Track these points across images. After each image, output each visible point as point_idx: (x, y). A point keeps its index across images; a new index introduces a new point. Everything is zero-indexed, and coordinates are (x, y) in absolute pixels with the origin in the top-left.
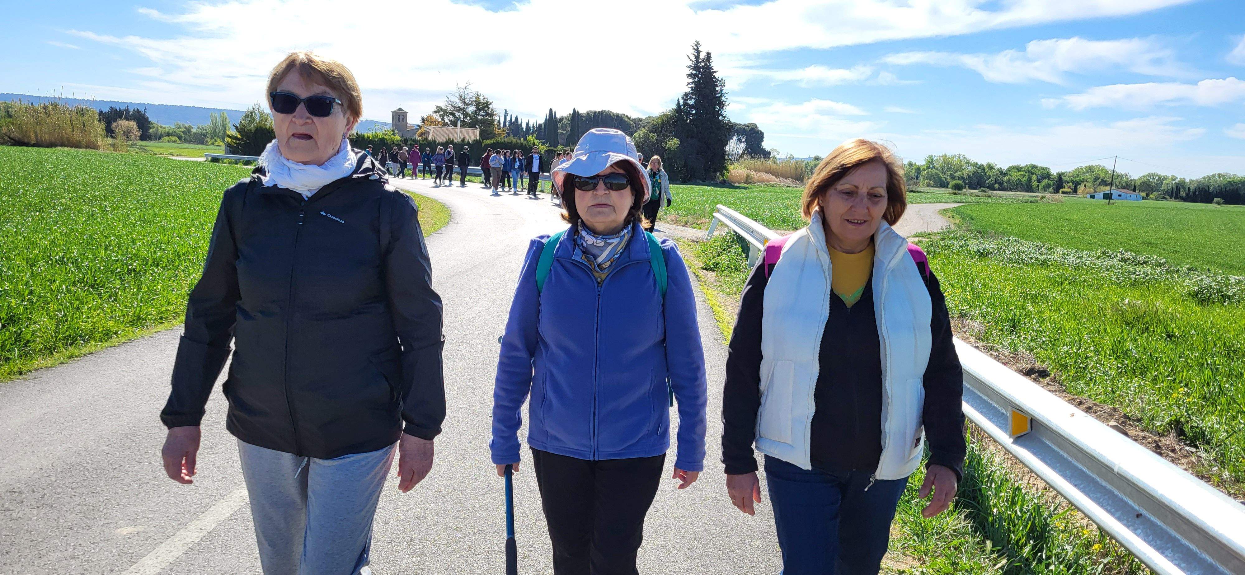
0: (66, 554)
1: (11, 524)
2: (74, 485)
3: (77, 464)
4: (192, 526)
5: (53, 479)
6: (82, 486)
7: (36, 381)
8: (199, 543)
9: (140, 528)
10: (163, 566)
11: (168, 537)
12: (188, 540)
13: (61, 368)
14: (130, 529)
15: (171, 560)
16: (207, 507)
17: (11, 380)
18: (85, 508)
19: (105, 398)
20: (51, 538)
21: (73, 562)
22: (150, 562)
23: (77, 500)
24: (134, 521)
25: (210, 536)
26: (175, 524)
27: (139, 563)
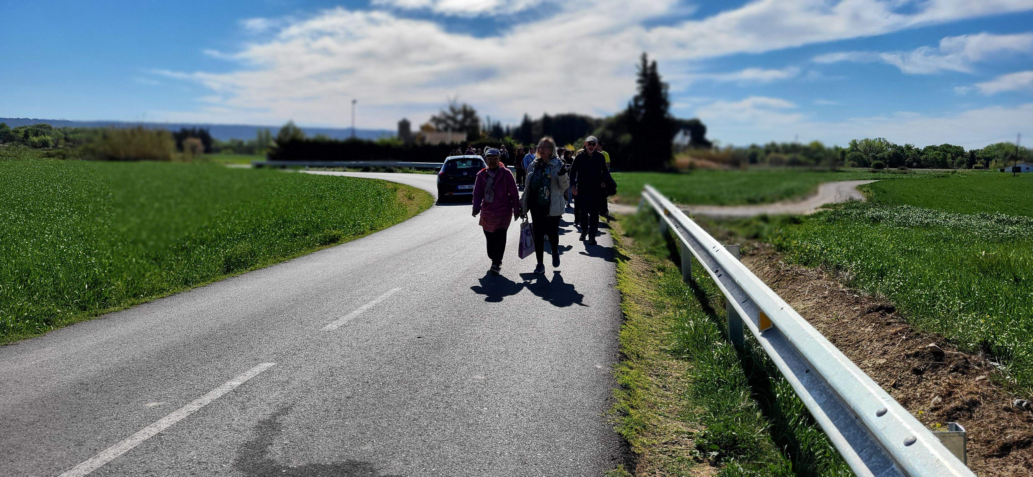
0: (112, 417)
1: (79, 402)
3: (126, 368)
4: (195, 402)
5: (109, 376)
6: (128, 380)
7: (106, 320)
8: (198, 412)
9: (161, 403)
10: (172, 423)
11: (179, 408)
12: (191, 410)
13: (125, 312)
14: (155, 404)
15: (178, 421)
17: (89, 319)
18: (128, 392)
19: (151, 329)
20: (104, 409)
21: (116, 421)
22: (164, 422)
23: (123, 388)
24: (158, 400)
25: (205, 408)
26: (184, 401)
27: (157, 422)
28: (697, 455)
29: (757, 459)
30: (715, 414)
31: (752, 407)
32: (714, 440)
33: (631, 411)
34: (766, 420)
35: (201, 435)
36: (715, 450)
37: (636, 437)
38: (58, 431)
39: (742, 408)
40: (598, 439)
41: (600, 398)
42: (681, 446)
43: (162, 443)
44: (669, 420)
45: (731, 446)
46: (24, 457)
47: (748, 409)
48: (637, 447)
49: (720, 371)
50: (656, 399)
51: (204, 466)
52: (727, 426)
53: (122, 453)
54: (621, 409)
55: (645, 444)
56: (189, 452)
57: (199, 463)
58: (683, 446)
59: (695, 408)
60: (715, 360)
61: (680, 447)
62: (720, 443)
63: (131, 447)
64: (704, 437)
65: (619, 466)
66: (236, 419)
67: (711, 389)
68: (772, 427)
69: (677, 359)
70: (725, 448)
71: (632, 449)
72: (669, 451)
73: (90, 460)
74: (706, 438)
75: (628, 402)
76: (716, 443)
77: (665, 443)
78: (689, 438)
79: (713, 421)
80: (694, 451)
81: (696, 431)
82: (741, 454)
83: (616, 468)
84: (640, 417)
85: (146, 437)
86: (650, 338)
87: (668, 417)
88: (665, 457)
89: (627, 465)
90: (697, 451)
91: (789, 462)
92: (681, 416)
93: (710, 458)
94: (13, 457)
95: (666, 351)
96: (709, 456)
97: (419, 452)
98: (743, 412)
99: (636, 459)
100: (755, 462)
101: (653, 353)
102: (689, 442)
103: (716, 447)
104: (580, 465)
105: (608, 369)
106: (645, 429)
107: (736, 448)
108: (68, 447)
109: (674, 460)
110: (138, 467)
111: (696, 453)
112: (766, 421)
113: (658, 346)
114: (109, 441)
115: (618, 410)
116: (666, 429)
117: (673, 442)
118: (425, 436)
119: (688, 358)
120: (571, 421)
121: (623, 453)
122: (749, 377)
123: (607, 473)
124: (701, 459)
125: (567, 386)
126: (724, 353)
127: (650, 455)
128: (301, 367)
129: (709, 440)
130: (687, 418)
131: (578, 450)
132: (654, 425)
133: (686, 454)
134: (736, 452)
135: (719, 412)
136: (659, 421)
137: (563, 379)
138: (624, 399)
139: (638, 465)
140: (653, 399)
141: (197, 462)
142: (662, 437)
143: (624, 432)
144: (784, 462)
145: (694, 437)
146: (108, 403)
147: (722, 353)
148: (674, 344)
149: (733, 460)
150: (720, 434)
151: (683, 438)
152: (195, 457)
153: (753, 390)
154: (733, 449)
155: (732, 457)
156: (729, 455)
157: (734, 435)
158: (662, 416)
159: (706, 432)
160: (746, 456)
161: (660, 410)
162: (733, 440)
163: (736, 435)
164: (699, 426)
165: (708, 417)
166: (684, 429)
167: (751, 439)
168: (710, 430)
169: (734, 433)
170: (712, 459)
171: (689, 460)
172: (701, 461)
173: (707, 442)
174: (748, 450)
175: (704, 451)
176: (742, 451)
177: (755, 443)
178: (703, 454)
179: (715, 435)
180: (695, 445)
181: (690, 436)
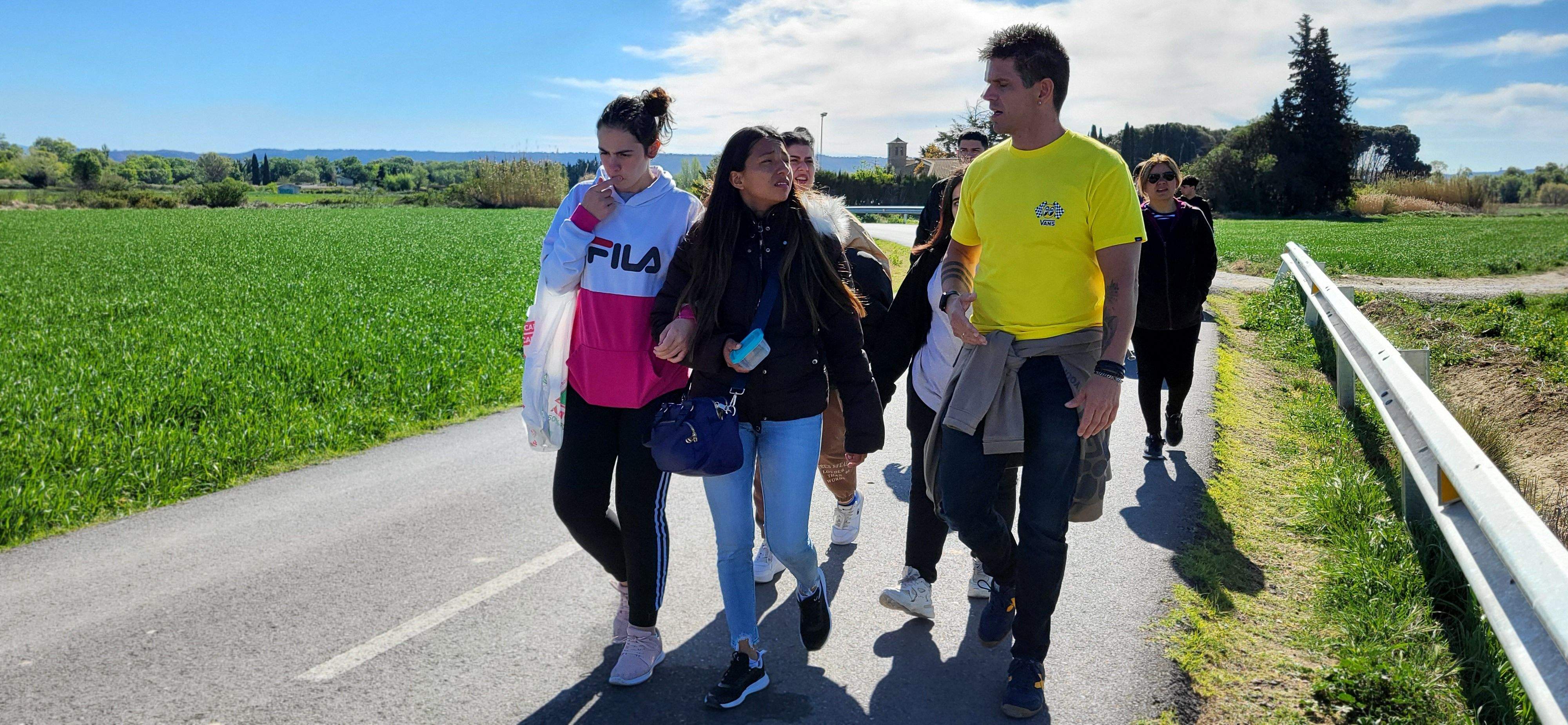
0: (426, 574)
1: (389, 549)
2: (448, 522)
3: (457, 505)
4: (536, 560)
5: (433, 516)
6: (456, 523)
7: (443, 435)
8: (538, 575)
9: (492, 559)
10: (502, 589)
11: (513, 568)
12: (529, 571)
13: (468, 425)
14: (483, 559)
15: (510, 585)
16: (555, 546)
17: (423, 434)
18: (452, 540)
19: (497, 451)
20: (418, 561)
21: (430, 580)
22: (491, 586)
23: (447, 534)
24: (489, 554)
25: (548, 571)
26: (522, 558)
27: (483, 586)
28: (1313, 709)
30: (1358, 640)
31: (1431, 633)
32: (1347, 685)
33: (1203, 624)
34: (1454, 657)
35: (536, 609)
36: (1347, 703)
37: (1205, 669)
38: (357, 589)
39: (1410, 635)
40: (1135, 667)
41: (1151, 598)
42: (1286, 690)
43: (484, 616)
44: (1271, 644)
45: (1379, 699)
46: (310, 622)
47: (1423, 639)
48: (1204, 684)
49: (1378, 568)
50: (1254, 607)
51: (533, 654)
52: (1374, 664)
53: (431, 626)
54: (1183, 621)
55: (1219, 681)
56: (516, 633)
57: (528, 650)
58: (1291, 692)
59: (1323, 627)
60: (1372, 548)
61: (1283, 693)
62: (1357, 692)
63: (443, 619)
64: (1330, 679)
65: (1163, 713)
66: (587, 590)
67: (1358, 597)
68: (1460, 671)
69: (1305, 541)
70: (1366, 701)
71: (1195, 688)
72: (1262, 697)
73: (390, 632)
74: (1333, 681)
75: (1200, 608)
76: (1349, 692)
77: (1258, 684)
78: (1303, 678)
79: (1351, 652)
80: (1308, 701)
81: (1316, 668)
82: (1395, 715)
83: (1159, 717)
84: (1219, 636)
85: (465, 606)
86: (1260, 504)
87: (1271, 639)
88: (1255, 706)
89: (1181, 714)
90: (1313, 701)
92: (1295, 640)
93: (1337, 716)
94: (296, 620)
95: (1285, 526)
96: (1335, 712)
97: (841, 662)
98: (1410, 641)
99: (1200, 705)
101: (1261, 529)
102: (1301, 684)
103: (1351, 699)
104: (1096, 706)
106: (1225, 656)
107: (1388, 703)
108: (365, 612)
109: (1269, 714)
110: (448, 647)
111: (1311, 705)
112: (1452, 661)
113: (1272, 517)
114: (417, 608)
115: (1178, 622)
116: (1263, 660)
117: (1273, 682)
118: (854, 638)
119: (1325, 542)
120: (1093, 633)
121: (1177, 694)
124: (1321, 716)
125: (1096, 574)
126: (1388, 536)
127: (1227, 701)
128: (688, 519)
129: (1339, 685)
130: (1306, 643)
131: (1098, 681)
132: (1242, 652)
133: (1293, 705)
134: (1384, 710)
135: (1364, 638)
136: (1253, 644)
137: (1092, 564)
138: (1193, 604)
139: (1202, 715)
140: (1248, 606)
141: (525, 648)
142: (1253, 673)
143: (1183, 659)
145: (1313, 678)
146: (425, 554)
147: (1385, 537)
148: (1302, 516)
150: (1360, 676)
151: (1293, 677)
152: (523, 641)
153: (1437, 606)
154: (1382, 704)
155: (1378, 718)
156: (1372, 714)
157: (1385, 681)
158: (1260, 638)
159: (1335, 670)
160: (1405, 719)
161: (1258, 627)
162: (1383, 689)
163: (1389, 680)
164: (1324, 659)
165: (1344, 645)
166: (1298, 663)
167: (1417, 689)
168: (1343, 668)
169: (1384, 677)
170: (1339, 718)
171: (1297, 716)
172: (1320, 719)
173: (1334, 688)
174: (1410, 708)
175: (1327, 703)
176: (1397, 709)
177: (1425, 698)
178: (1325, 708)
179: (1350, 676)
180: (1311, 691)
181: (1305, 675)
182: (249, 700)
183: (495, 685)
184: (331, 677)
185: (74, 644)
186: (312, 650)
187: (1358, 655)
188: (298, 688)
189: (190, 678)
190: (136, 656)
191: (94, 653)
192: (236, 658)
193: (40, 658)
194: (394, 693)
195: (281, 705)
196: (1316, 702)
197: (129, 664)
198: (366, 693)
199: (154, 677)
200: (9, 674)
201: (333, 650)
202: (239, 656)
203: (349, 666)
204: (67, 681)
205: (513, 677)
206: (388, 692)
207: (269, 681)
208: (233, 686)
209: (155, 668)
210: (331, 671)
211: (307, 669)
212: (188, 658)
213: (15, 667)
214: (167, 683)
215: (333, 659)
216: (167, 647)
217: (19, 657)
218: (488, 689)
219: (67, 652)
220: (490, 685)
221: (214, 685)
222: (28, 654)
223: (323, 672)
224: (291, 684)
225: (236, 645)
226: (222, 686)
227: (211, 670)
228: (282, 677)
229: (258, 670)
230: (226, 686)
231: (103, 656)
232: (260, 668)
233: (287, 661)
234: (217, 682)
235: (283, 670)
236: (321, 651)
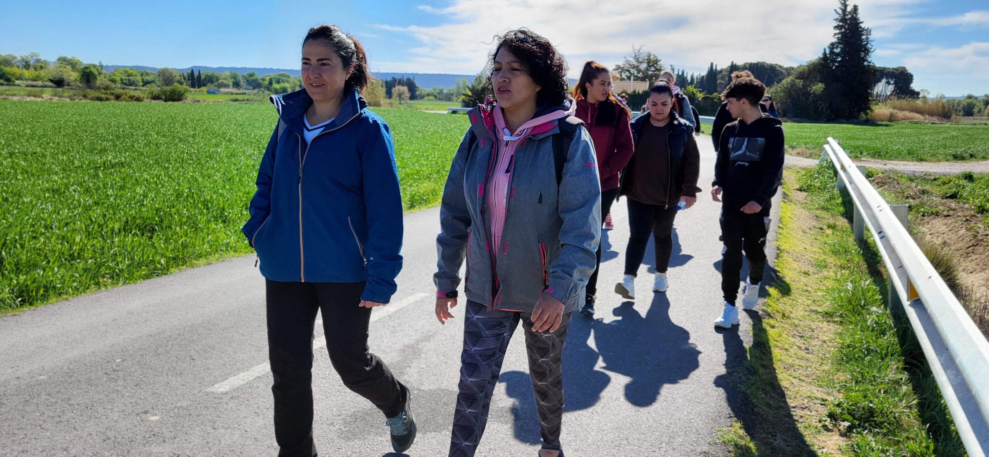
28: (826, 423)
29: (895, 435)
30: (857, 382)
31: (901, 379)
32: (848, 409)
34: (915, 394)
36: (848, 420)
40: (719, 396)
42: (811, 411)
43: (320, 356)
44: (803, 384)
45: (867, 418)
46: (215, 357)
47: (897, 382)
48: (761, 408)
49: (872, 339)
50: (794, 361)
52: (865, 397)
54: (750, 368)
55: (770, 405)
58: (814, 413)
59: (836, 374)
60: (869, 327)
61: (809, 413)
62: (854, 414)
64: (838, 405)
65: (735, 424)
66: (384, 341)
67: (859, 356)
68: (918, 403)
69: (829, 322)
70: (859, 419)
71: (755, 409)
74: (840, 407)
75: (760, 361)
76: (850, 414)
78: (822, 405)
79: (852, 390)
80: (824, 419)
81: (830, 398)
82: (876, 428)
83: (731, 426)
86: (802, 298)
87: (803, 381)
90: (827, 418)
91: (930, 443)
92: (818, 381)
93: (841, 428)
94: (207, 355)
95: (816, 312)
96: (840, 425)
98: (888, 383)
99: (758, 419)
100: (891, 437)
101: (802, 313)
102: (821, 408)
103: (850, 418)
104: (693, 419)
105: (746, 325)
107: (873, 421)
111: (826, 421)
112: (913, 396)
113: (809, 306)
115: (747, 369)
116: (798, 393)
117: (803, 407)
119: (841, 322)
121: (743, 412)
122: (904, 347)
123: (720, 431)
124: (831, 428)
125: (699, 339)
126: (879, 320)
127: (774, 418)
129: (843, 409)
130: (825, 384)
131: (695, 404)
132: (786, 388)
133: (815, 421)
134: (870, 425)
135: (861, 381)
136: (792, 383)
138: (756, 358)
140: (791, 361)
142: (791, 401)
143: (748, 391)
144: (924, 441)
145: (828, 405)
147: (877, 320)
148: (827, 306)
149: (867, 433)
151: (815, 404)
153: (906, 363)
154: (869, 421)
155: (866, 429)
156: (863, 427)
157: (871, 407)
158: (797, 379)
159: (842, 400)
160: (882, 430)
161: (796, 373)
162: (870, 412)
163: (874, 407)
164: (836, 393)
165: (848, 385)
166: (819, 395)
167: (891, 413)
168: (847, 399)
169: (871, 405)
170: (842, 429)
171: (816, 428)
172: (831, 429)
173: (840, 411)
174: (886, 424)
175: (836, 420)
176: (878, 424)
177: (895, 418)
178: (834, 423)
179: (850, 404)
180: (826, 412)
181: (823, 403)
182: (176, 403)
183: (327, 397)
184: (227, 390)
185: (71, 367)
186: (216, 374)
187: (856, 391)
188: (207, 396)
189: (141, 389)
190: (109, 375)
191: (83, 373)
192: (170, 377)
193: (51, 374)
194: (265, 401)
195: (196, 407)
196: (829, 419)
197: (105, 379)
198: (248, 400)
199: (119, 388)
200: (31, 384)
201: (229, 374)
202: (172, 376)
203: (238, 384)
204: (67, 389)
205: (338, 393)
206: (261, 400)
207: (189, 392)
208: (167, 394)
209: (121, 382)
210: (228, 386)
211: (213, 385)
212: (141, 377)
213: (35, 380)
214: (127, 391)
215: (229, 380)
216: (128, 370)
217: (37, 374)
218: (322, 400)
219: (67, 371)
220: (324, 397)
221: (156, 393)
222: (43, 372)
223: (222, 387)
224: (202, 394)
225: (170, 370)
226: (161, 394)
227: (154, 384)
228: (197, 390)
229: (183, 385)
230: (163, 394)
231: (89, 375)
232: (184, 383)
233: (200, 380)
234: (157, 391)
235: (198, 385)
236: (222, 374)
